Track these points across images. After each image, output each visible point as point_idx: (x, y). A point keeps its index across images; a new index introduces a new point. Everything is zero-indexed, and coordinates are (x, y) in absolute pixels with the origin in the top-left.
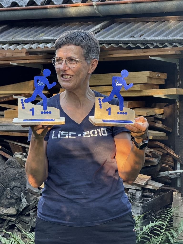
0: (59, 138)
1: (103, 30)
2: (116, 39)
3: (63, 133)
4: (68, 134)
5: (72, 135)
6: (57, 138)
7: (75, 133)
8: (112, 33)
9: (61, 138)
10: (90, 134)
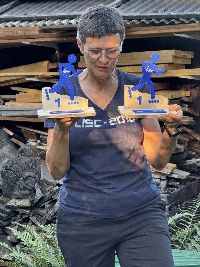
0: (83, 127)
1: (123, 5)
2: (138, 14)
3: (88, 121)
4: (93, 122)
5: (98, 123)
6: (82, 126)
7: (100, 121)
8: (133, 8)
9: (86, 126)
10: (117, 121)
